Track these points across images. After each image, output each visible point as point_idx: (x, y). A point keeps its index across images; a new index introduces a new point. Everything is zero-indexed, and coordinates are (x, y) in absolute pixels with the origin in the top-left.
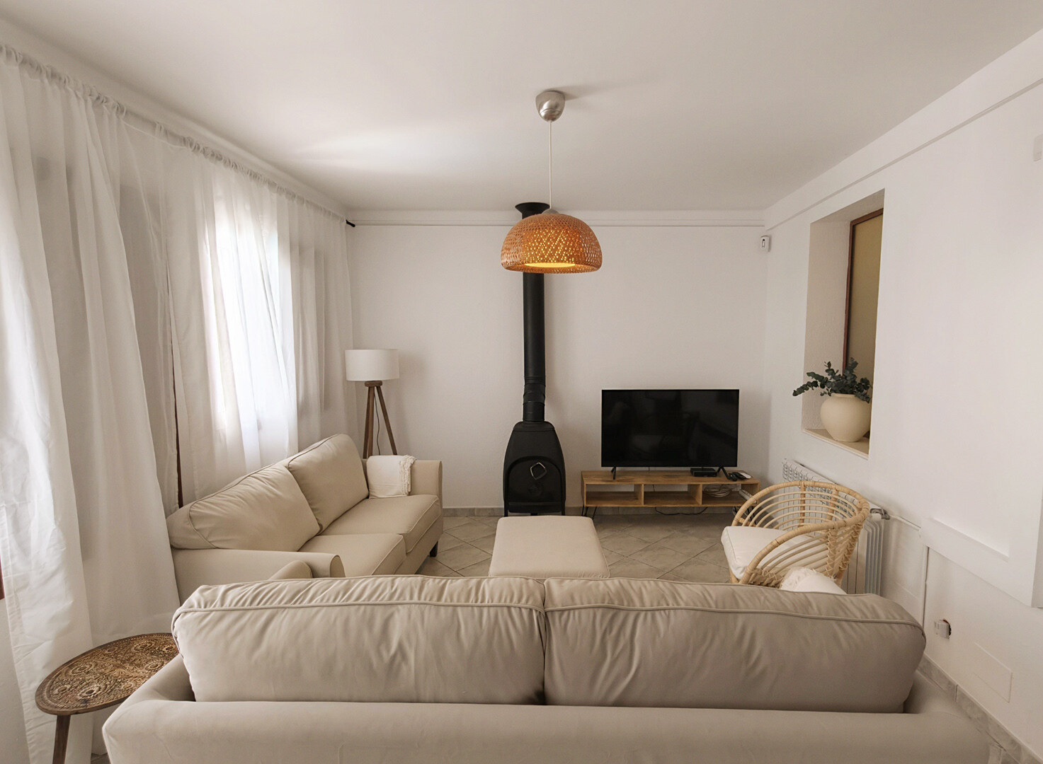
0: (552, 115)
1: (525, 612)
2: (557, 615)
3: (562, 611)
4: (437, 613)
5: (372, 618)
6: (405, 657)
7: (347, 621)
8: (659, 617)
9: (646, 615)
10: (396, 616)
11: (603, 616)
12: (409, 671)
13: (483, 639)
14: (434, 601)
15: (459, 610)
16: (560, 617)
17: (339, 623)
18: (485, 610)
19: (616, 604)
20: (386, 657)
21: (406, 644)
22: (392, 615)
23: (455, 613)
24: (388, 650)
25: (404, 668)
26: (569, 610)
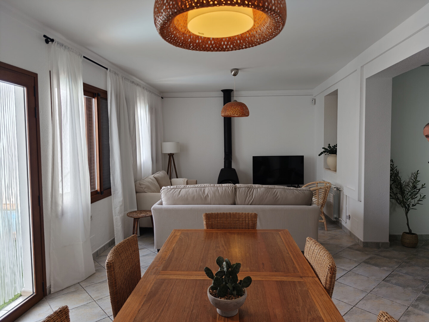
0: (235, 75)
1: (231, 188)
2: (238, 188)
3: (239, 188)
4: (214, 188)
5: (201, 189)
6: (208, 196)
7: (196, 190)
8: (259, 189)
9: (256, 189)
10: (206, 189)
11: (247, 189)
12: (209, 199)
13: (223, 192)
14: (213, 186)
15: (218, 188)
16: (239, 189)
17: (195, 191)
18: (224, 188)
19: (250, 187)
20: (205, 196)
21: (208, 193)
22: (205, 189)
23: (217, 188)
24: (205, 195)
25: (208, 198)
26: (240, 188)
